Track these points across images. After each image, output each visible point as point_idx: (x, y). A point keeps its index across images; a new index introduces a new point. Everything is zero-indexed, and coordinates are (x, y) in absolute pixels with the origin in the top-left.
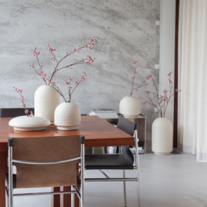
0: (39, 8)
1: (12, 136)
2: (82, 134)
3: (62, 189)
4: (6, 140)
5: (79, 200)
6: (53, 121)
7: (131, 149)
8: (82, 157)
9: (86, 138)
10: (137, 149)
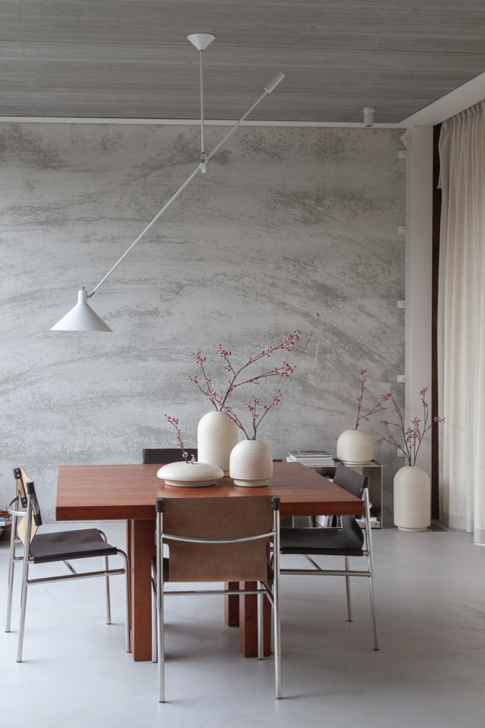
0: (205, 286)
1: (162, 495)
2: (275, 493)
3: (242, 586)
4: (153, 502)
5: (271, 605)
6: (227, 471)
7: (357, 520)
8: (276, 533)
9: (282, 501)
10: (368, 521)
